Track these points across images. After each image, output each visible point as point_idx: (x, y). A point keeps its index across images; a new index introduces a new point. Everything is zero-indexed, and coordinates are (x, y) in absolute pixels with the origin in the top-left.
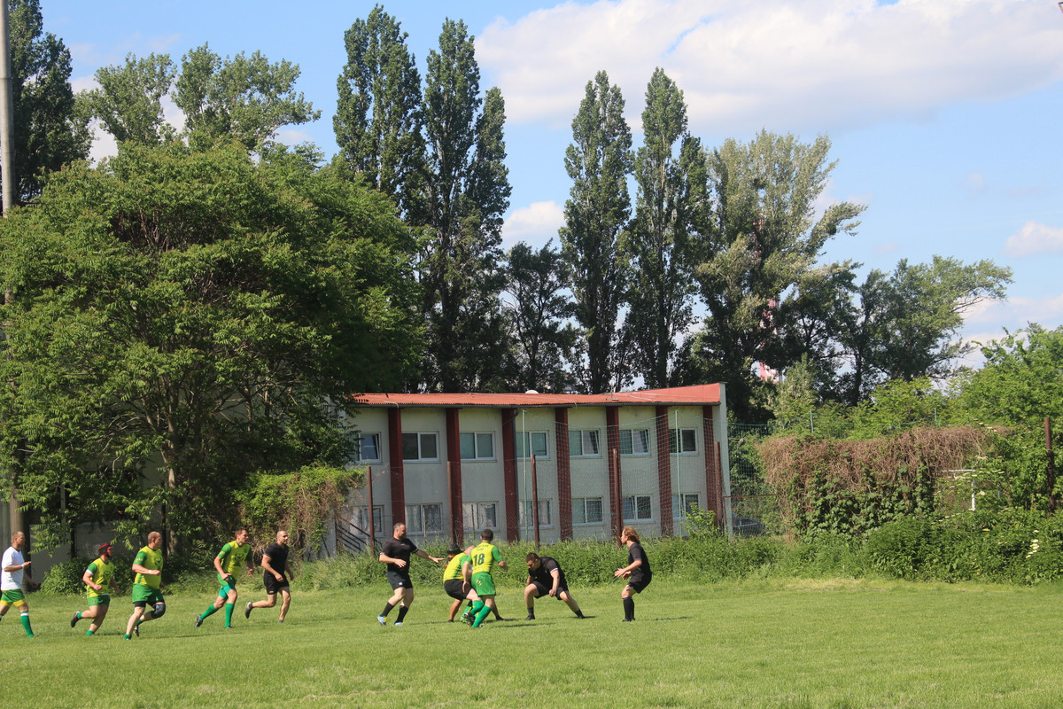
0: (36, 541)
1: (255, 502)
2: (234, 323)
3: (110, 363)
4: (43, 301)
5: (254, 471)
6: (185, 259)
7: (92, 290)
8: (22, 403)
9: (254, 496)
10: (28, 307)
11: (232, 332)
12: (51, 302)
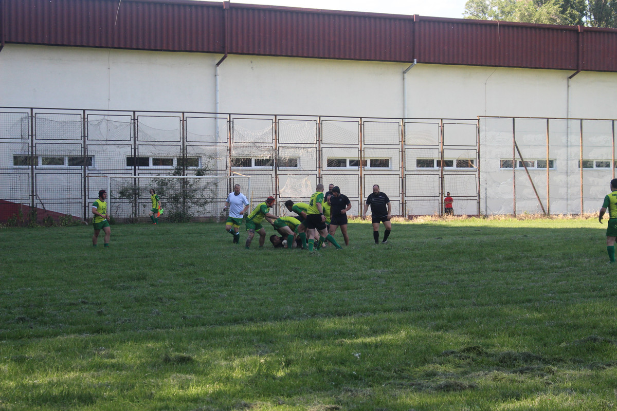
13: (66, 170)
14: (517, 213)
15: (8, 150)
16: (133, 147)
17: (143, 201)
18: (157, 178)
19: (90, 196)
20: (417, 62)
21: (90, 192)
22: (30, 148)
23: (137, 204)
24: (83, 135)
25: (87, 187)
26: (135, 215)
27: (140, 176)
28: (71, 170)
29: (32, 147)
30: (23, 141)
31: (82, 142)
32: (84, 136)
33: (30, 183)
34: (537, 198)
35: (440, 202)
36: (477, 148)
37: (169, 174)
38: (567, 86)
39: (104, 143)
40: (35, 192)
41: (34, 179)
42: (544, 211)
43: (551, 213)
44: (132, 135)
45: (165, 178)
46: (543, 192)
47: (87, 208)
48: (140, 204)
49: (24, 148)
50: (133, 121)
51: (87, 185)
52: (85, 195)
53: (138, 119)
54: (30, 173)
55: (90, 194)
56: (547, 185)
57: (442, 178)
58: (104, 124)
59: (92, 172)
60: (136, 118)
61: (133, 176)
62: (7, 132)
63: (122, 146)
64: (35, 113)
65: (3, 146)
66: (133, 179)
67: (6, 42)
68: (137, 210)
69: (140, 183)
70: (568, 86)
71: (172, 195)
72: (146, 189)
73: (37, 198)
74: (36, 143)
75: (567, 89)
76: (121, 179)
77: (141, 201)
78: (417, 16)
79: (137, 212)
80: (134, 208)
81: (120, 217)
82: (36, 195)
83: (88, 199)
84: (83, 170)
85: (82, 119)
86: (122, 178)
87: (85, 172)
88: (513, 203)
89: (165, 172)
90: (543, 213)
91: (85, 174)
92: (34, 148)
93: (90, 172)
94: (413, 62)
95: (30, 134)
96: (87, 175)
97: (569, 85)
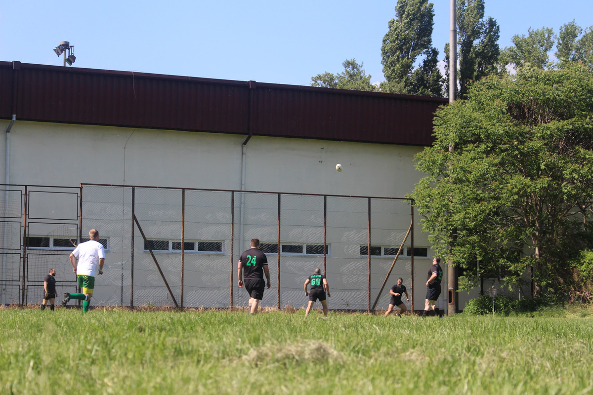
0: (461, 285)
1: (583, 267)
2: (576, 166)
3: (501, 186)
4: (467, 151)
5: (583, 250)
6: (548, 129)
7: (494, 145)
8: (454, 207)
9: (582, 264)
10: (460, 154)
11: (574, 171)
12: (472, 151)
14: (135, 304)
20: (17, 119)
34: (165, 285)
35: (21, 287)
36: (78, 222)
38: (241, 154)
42: (175, 302)
43: (185, 305)
46: (174, 280)
56: (181, 269)
57: (25, 258)
70: (243, 154)
75: (241, 157)
78: (17, 63)
88: (130, 291)
90: (174, 305)
94: (11, 118)
97: (244, 152)
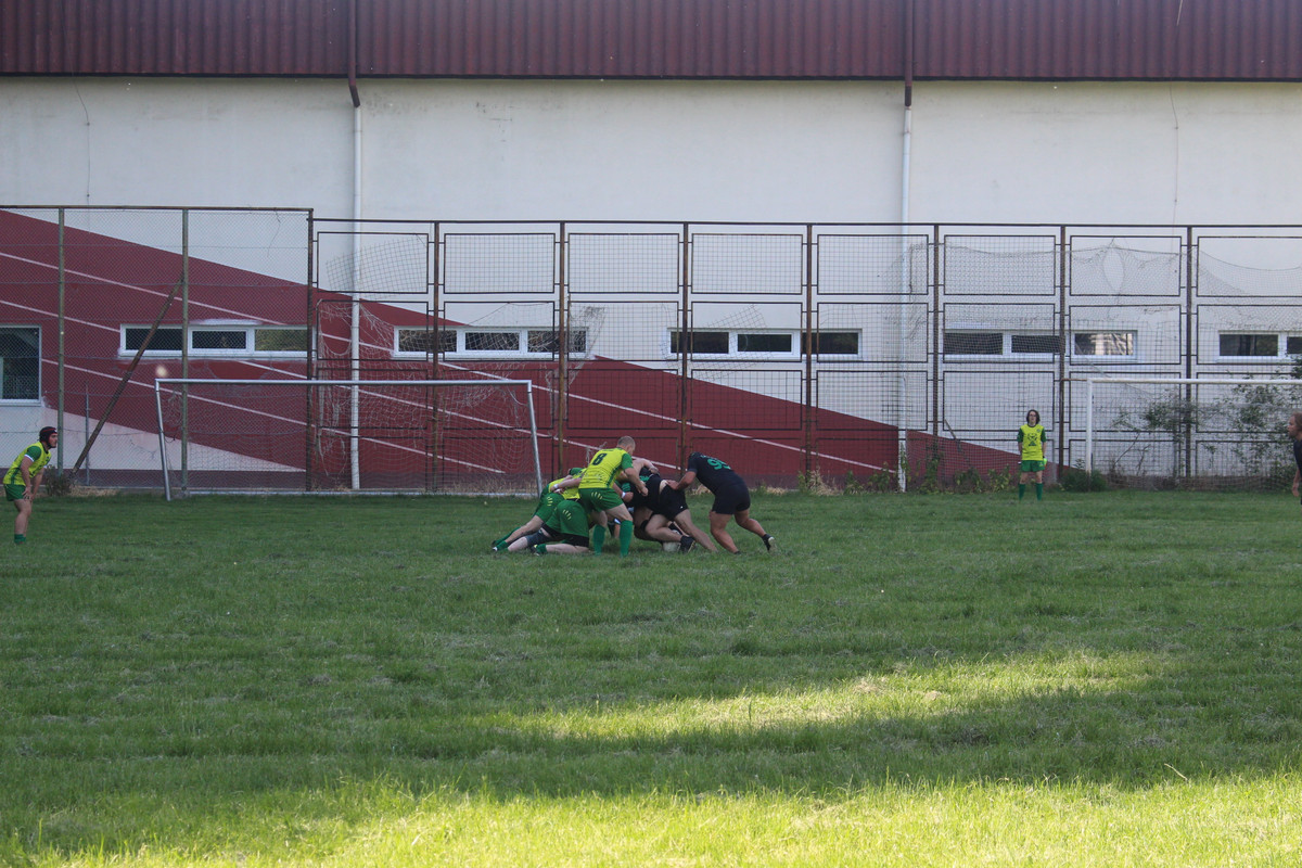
13: (1017, 365)
15: (879, 320)
16: (1184, 310)
17: (1207, 437)
18: (1246, 385)
19: (1073, 425)
21: (1073, 415)
22: (931, 315)
23: (1193, 444)
24: (1058, 283)
25: (1066, 404)
26: (1188, 471)
27: (1202, 379)
28: (1026, 365)
29: (936, 311)
30: (912, 299)
31: (1056, 300)
32: (1062, 287)
33: (931, 394)
37: (1278, 374)
39: (1111, 300)
40: (940, 414)
41: (940, 384)
44: (1184, 283)
45: (1267, 385)
47: (1066, 453)
48: (1200, 445)
49: (918, 315)
50: (1185, 249)
51: (1066, 400)
52: (1062, 422)
53: (1198, 246)
54: (931, 371)
55: (1073, 420)
58: (1113, 256)
59: (1080, 368)
60: (1194, 242)
61: (1184, 380)
62: (880, 279)
63: (1155, 308)
64: (946, 236)
65: (870, 311)
66: (1184, 386)
67: (916, 78)
68: (1192, 459)
69: (1200, 396)
71: (1282, 424)
72: (1216, 409)
73: (946, 428)
74: (944, 304)
76: (1152, 386)
77: (1200, 437)
79: (1193, 464)
80: (1184, 454)
81: (1148, 474)
82: (943, 422)
83: (1070, 431)
84: (1057, 365)
85: (1058, 248)
86: (1155, 383)
87: (1062, 368)
89: (1266, 369)
91: (1062, 374)
92: (940, 315)
93: (1075, 368)
95: (931, 282)
96: (1066, 376)
